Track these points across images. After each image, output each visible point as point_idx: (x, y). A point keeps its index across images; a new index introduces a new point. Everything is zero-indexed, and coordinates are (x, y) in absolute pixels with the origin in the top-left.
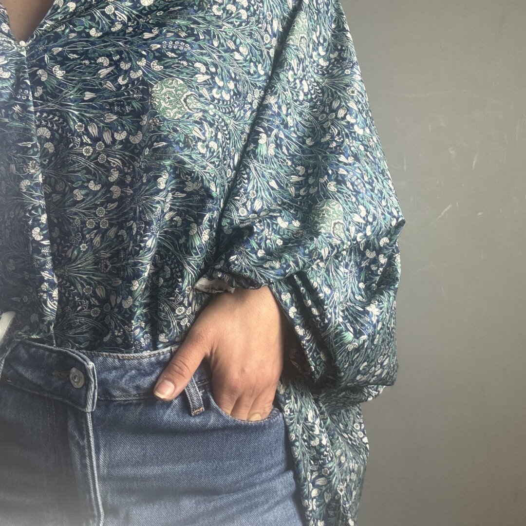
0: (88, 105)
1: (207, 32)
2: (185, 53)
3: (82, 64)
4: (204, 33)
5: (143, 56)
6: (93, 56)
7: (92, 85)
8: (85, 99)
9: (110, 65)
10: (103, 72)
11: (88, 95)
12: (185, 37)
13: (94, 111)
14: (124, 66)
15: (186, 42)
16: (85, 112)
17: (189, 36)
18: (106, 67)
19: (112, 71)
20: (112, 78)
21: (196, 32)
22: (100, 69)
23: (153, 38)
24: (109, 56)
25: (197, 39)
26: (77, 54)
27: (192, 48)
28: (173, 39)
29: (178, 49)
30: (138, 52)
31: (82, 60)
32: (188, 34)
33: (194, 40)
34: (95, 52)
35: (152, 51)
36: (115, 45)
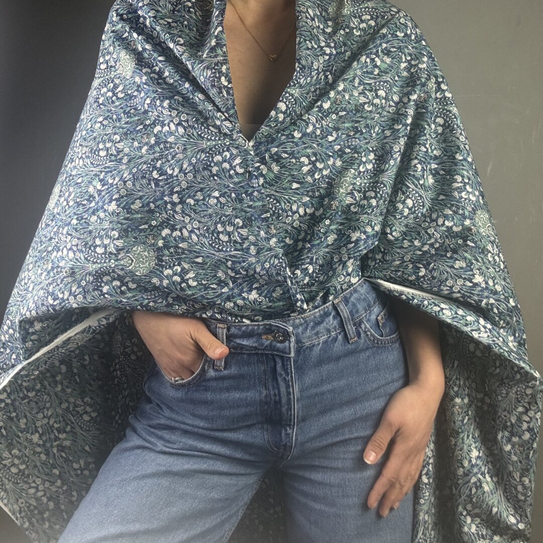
0: (295, 192)
1: (367, 126)
2: (356, 146)
3: (290, 162)
4: (365, 127)
5: (330, 156)
6: (297, 156)
7: (298, 179)
8: (293, 188)
9: (309, 164)
10: (305, 169)
11: (295, 186)
12: (354, 135)
13: (298, 196)
14: (320, 165)
15: (356, 138)
16: (292, 196)
17: (356, 133)
18: (307, 165)
19: (311, 168)
20: (311, 174)
21: (359, 129)
22: (302, 167)
23: (335, 141)
24: (308, 157)
25: (362, 133)
26: (288, 154)
27: (360, 140)
28: (346, 139)
29: (352, 145)
30: (326, 154)
31: (291, 159)
32: (355, 131)
33: (360, 135)
34: (299, 152)
35: (336, 152)
36: (311, 147)
